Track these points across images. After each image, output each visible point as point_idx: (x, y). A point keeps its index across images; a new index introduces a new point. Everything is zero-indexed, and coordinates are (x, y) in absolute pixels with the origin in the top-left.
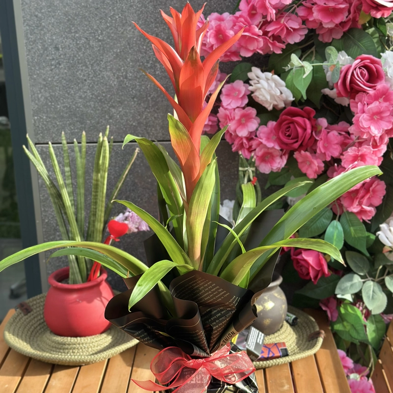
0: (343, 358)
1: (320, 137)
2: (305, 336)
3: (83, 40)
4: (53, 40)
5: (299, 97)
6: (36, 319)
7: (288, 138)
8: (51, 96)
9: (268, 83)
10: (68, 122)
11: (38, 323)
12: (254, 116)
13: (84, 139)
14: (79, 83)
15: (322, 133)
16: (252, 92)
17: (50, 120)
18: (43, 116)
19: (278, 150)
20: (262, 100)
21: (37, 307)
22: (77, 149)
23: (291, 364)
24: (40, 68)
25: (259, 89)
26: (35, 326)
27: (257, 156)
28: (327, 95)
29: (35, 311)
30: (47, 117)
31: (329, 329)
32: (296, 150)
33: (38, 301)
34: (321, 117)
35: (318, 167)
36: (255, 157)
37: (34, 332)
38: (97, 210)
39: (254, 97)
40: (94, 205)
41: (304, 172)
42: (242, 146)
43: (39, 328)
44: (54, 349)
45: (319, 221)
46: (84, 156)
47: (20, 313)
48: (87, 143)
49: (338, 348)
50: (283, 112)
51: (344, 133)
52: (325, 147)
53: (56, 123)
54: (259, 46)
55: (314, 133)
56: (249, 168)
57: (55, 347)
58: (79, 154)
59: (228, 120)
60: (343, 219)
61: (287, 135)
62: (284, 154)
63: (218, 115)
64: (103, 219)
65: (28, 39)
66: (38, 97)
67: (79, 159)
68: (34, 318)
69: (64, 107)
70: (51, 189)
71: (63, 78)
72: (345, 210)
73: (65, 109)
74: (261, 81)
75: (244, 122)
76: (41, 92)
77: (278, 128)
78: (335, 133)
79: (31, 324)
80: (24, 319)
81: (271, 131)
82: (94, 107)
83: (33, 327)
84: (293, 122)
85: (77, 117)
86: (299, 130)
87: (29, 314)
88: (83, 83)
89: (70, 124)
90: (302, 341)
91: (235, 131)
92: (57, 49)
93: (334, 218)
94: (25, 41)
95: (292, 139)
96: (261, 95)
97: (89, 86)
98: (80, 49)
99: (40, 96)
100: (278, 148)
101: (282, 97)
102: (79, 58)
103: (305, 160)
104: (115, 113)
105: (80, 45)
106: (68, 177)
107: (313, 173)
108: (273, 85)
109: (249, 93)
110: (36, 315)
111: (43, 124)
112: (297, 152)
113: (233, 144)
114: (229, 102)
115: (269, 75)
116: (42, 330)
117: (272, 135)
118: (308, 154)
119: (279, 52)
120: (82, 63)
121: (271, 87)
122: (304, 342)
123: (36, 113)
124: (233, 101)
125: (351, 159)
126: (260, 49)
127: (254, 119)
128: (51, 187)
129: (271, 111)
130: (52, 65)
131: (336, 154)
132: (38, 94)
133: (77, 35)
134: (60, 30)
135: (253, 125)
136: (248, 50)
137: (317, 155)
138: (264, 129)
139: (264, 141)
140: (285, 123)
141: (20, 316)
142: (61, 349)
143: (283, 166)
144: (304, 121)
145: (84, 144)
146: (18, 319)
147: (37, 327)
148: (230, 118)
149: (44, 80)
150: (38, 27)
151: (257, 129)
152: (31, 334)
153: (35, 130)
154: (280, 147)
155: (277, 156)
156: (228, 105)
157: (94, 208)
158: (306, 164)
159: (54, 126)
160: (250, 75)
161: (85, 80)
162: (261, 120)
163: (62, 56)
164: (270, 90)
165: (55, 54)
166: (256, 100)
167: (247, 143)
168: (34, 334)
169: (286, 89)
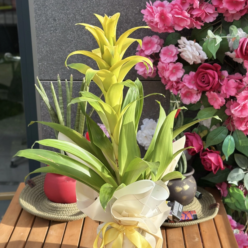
0: (230, 220)
1: (223, 83)
2: (207, 206)
3: (72, 15)
4: (52, 14)
5: (211, 57)
6: (38, 191)
7: (203, 83)
8: (50, 50)
9: (191, 47)
10: (60, 67)
11: (40, 193)
12: (181, 68)
13: (71, 79)
14: (68, 43)
15: (225, 80)
16: (180, 53)
17: (49, 65)
18: (45, 63)
19: (195, 90)
20: (186, 58)
21: (38, 183)
22: (67, 86)
23: (199, 225)
24: (43, 33)
25: (185, 51)
27: (182, 94)
28: (228, 56)
29: (37, 185)
30: (47, 63)
31: (221, 201)
32: (207, 91)
33: (39, 179)
34: (224, 70)
35: (222, 102)
36: (181, 94)
37: (37, 199)
38: (79, 125)
39: (181, 56)
40: (77, 122)
41: (212, 105)
42: (172, 86)
43: (40, 196)
44: (51, 211)
45: (219, 135)
46: (71, 90)
47: (29, 187)
48: (73, 80)
49: (228, 214)
50: (200, 66)
51: (238, 81)
52: (226, 90)
53: (53, 68)
54: (187, 24)
55: (219, 80)
56: (176, 101)
57: (51, 210)
58: (68, 89)
59: (164, 70)
60: (234, 134)
61: (202, 81)
62: (199, 93)
63: (158, 66)
64: (83, 131)
65: (36, 13)
66: (42, 50)
67: (68, 92)
68: (37, 190)
69: (58, 57)
70: (51, 111)
71: (58, 39)
72: (236, 129)
73: (59, 58)
74: (187, 46)
75: (175, 72)
76: (44, 48)
77: (197, 76)
78: (233, 80)
79: (35, 193)
80: (31, 190)
81: (192, 78)
82: (77, 58)
83: (36, 196)
84: (206, 73)
86: (211, 79)
87: (34, 188)
88: (70, 42)
89: (62, 68)
90: (205, 209)
91: (169, 77)
92: (55, 20)
93: (229, 134)
94: (34, 15)
95: (205, 84)
96: (186, 55)
97: (74, 44)
98: (69, 21)
99: (43, 50)
100: (195, 89)
101: (200, 57)
102: (69, 26)
103: (213, 97)
104: (90, 62)
105: (70, 18)
106: (61, 103)
107: (218, 106)
108: (195, 49)
109: (178, 53)
110: (38, 188)
111: (45, 68)
112: (208, 92)
113: (166, 85)
114: (165, 59)
115: (192, 42)
116: (42, 197)
117: (192, 80)
118: (215, 93)
119: (200, 28)
120: (70, 30)
121: (193, 50)
122: (206, 210)
123: (40, 60)
124: (168, 58)
125: (243, 98)
126: (188, 26)
127: (181, 70)
128: (51, 110)
129: (192, 65)
130: (51, 30)
131: (233, 94)
132: (42, 48)
133: (68, 12)
134: (57, 8)
135: (180, 74)
136: (180, 26)
137: (221, 94)
138: (187, 77)
139: (187, 84)
140: (201, 73)
141: (29, 189)
142: (55, 211)
143: (198, 100)
144: (214, 73)
145: (71, 82)
146: (27, 191)
147: (39, 195)
148: (166, 69)
149: (46, 40)
150: (43, 6)
151: (183, 76)
152: (36, 200)
153: (39, 72)
154: (197, 88)
155: (195, 94)
156: (164, 60)
157: (77, 124)
158: (214, 99)
159: (51, 69)
160: (179, 41)
161: (72, 41)
162: (185, 71)
163: (58, 25)
164: (192, 52)
165: (54, 23)
166: (183, 58)
167: (175, 85)
168: (37, 200)
169: (202, 52)
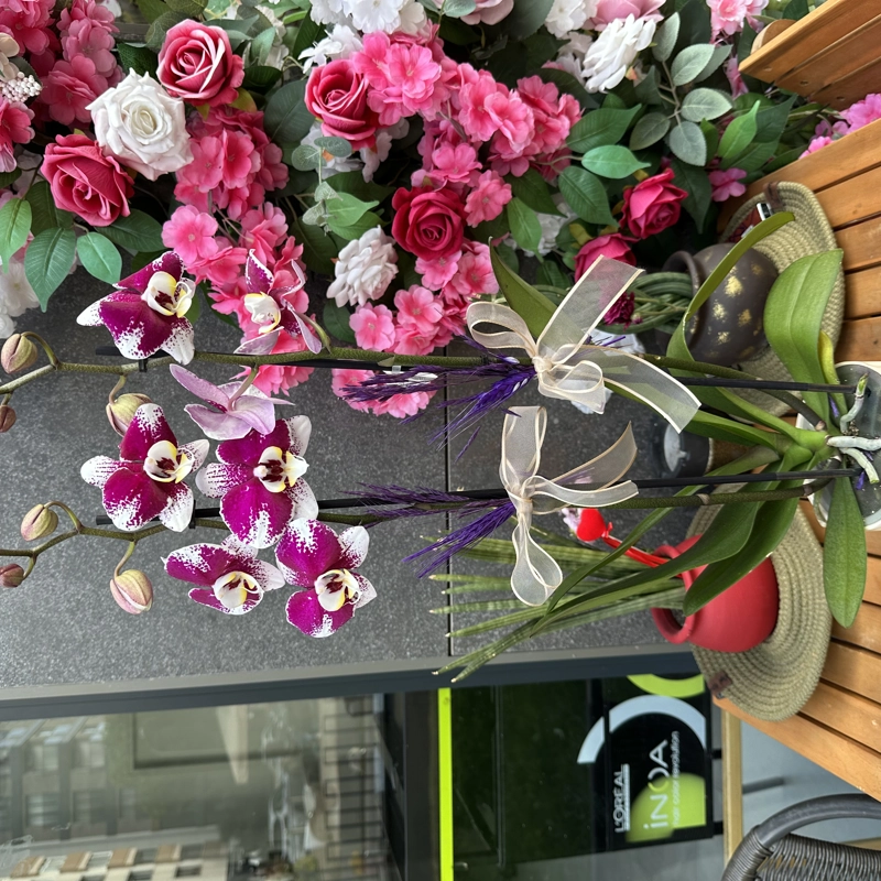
1: (443, 179)
5: (375, 216)
6: (739, 665)
7: (443, 234)
8: (374, 628)
9: (352, 268)
10: (416, 602)
11: (745, 661)
12: (408, 294)
13: (442, 577)
15: (436, 176)
16: (369, 300)
17: (411, 632)
18: (406, 641)
19: (463, 257)
20: (382, 283)
21: (717, 662)
22: (458, 589)
23: (836, 229)
25: (362, 284)
26: (750, 667)
27: (472, 291)
29: (724, 666)
30: (407, 636)
32: (464, 222)
33: (706, 660)
34: (410, 181)
35: (492, 179)
37: (763, 668)
39: (377, 298)
41: (501, 209)
42: (456, 318)
43: (754, 661)
44: (800, 636)
45: (582, 189)
46: (470, 579)
47: (729, 690)
48: (448, 572)
50: (400, 244)
51: (437, 142)
52: (460, 172)
53: (417, 622)
57: (796, 635)
58: (467, 587)
59: (417, 337)
60: (579, 148)
61: (438, 236)
62: (473, 247)
64: (576, 550)
65: (284, 663)
66: (375, 650)
67: (477, 586)
68: (736, 667)
69: (392, 608)
72: (565, 146)
74: (349, 282)
75: (418, 310)
76: (368, 645)
77: (427, 253)
78: (436, 154)
79: (747, 674)
80: (739, 686)
81: (431, 266)
82: (393, 560)
83: (754, 671)
84: (417, 224)
85: (408, 588)
86: (431, 212)
87: (731, 676)
89: (419, 599)
93: (579, 164)
94: (287, 668)
95: (445, 228)
96: (372, 283)
99: (374, 646)
100: (459, 256)
101: (375, 246)
103: (478, 204)
106: (503, 606)
107: (503, 191)
108: (355, 259)
109: (369, 304)
110: (731, 665)
111: (418, 642)
112: (468, 220)
113: (453, 335)
114: (384, 336)
115: (339, 266)
116: (757, 655)
117: (437, 266)
118: (470, 198)
119: (301, 248)
121: (359, 262)
123: (400, 653)
124: (383, 330)
127: (412, 293)
129: (399, 268)
131: (471, 153)
132: (370, 649)
134: (270, 612)
135: (423, 294)
137: (471, 185)
138: (426, 280)
139: (448, 279)
140: (418, 240)
141: (734, 690)
143: (488, 248)
144: (415, 206)
145: (450, 578)
146: (741, 695)
147: (753, 664)
149: (348, 639)
150: (264, 646)
151: (429, 289)
152: (766, 674)
153: (428, 656)
154: (457, 250)
156: (390, 339)
158: (487, 204)
159: (422, 625)
160: (340, 303)
162: (414, 284)
164: (364, 265)
166: (381, 293)
167: (452, 309)
168: (766, 670)
169: (363, 239)
